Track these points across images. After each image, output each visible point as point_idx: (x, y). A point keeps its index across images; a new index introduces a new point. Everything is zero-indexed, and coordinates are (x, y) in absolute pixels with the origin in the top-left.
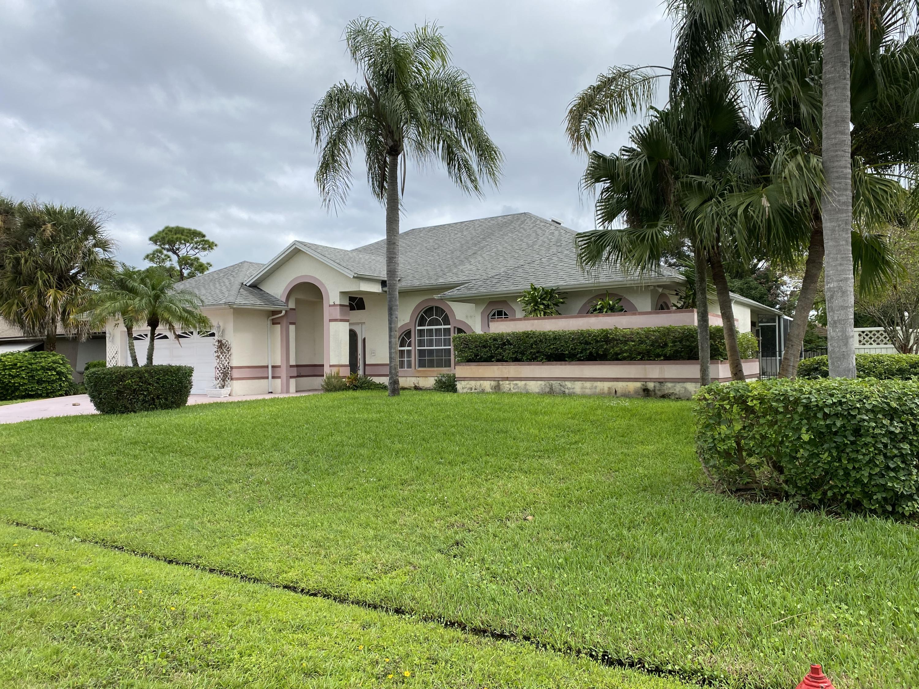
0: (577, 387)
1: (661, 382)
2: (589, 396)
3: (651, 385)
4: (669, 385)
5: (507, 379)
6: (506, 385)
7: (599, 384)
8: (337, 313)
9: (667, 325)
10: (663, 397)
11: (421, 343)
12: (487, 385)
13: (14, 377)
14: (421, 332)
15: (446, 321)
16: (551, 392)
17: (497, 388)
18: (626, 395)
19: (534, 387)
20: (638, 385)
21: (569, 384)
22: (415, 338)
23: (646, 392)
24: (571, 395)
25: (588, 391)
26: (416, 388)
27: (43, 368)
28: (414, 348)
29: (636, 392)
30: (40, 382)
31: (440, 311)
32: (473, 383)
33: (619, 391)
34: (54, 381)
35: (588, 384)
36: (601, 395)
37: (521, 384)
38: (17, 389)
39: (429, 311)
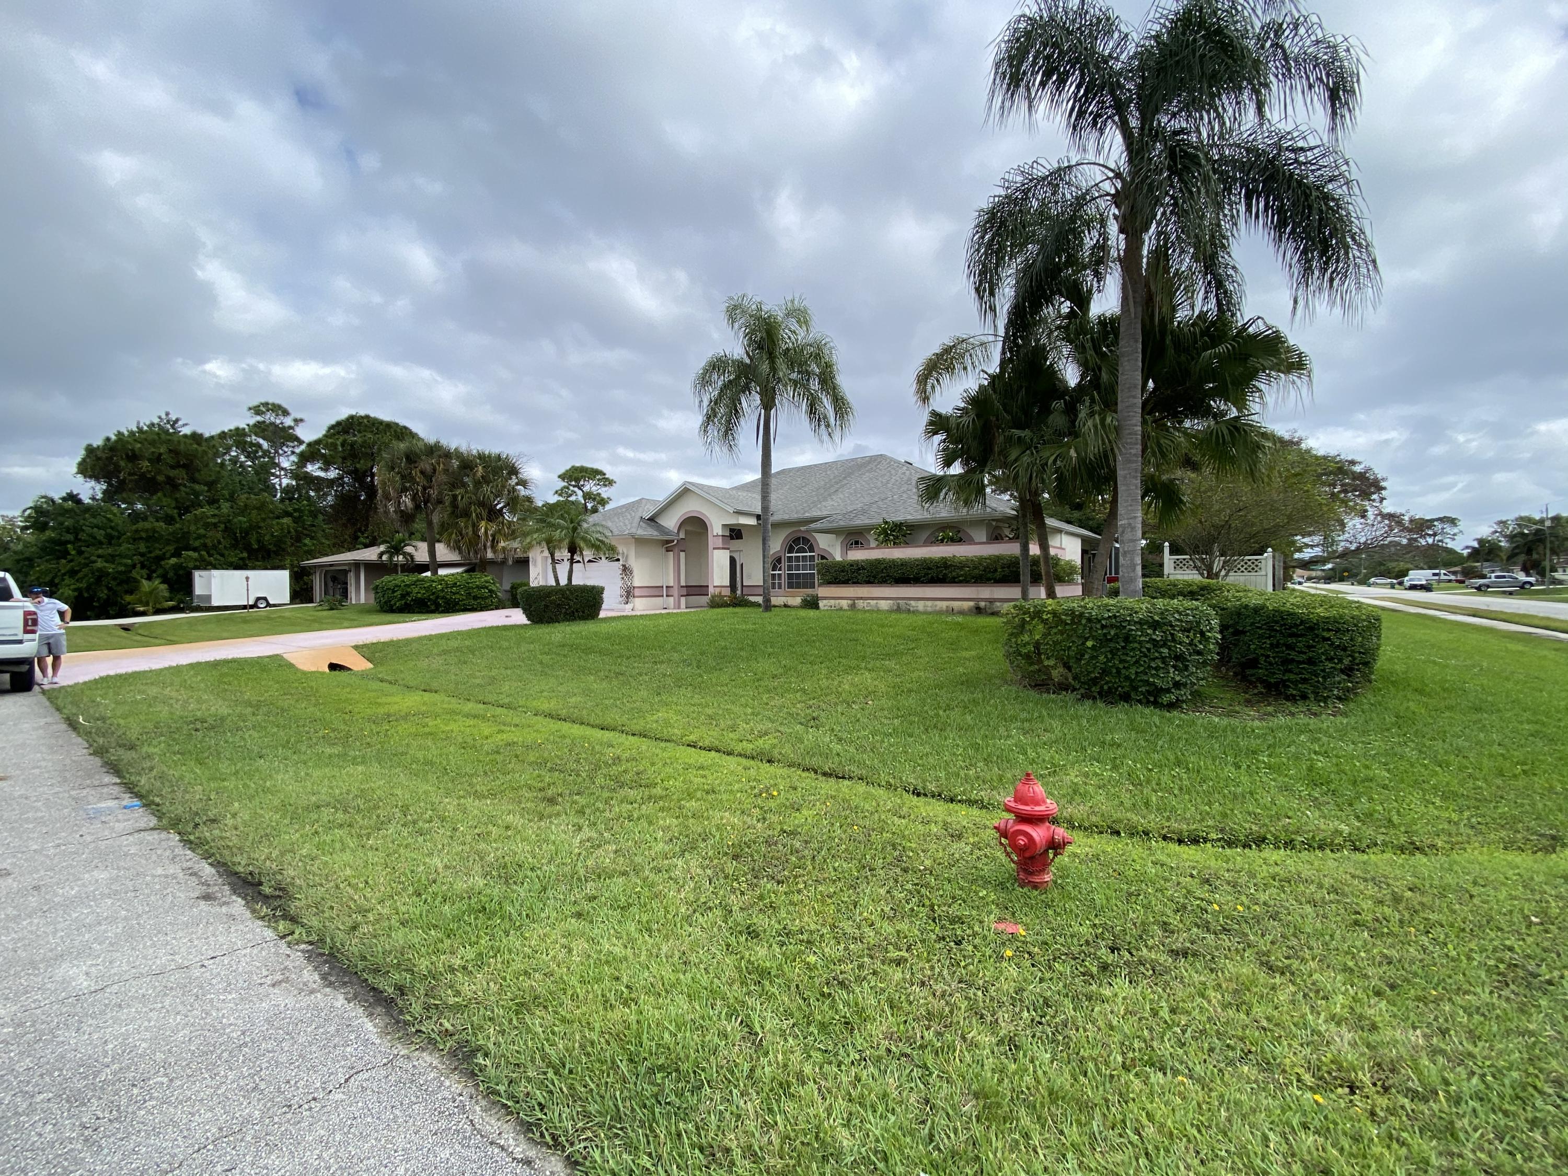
0: (920, 605)
1: (991, 601)
2: (930, 613)
3: (982, 604)
4: (998, 604)
5: (861, 598)
6: (860, 604)
7: (938, 603)
8: (720, 542)
9: (997, 553)
10: (993, 614)
11: (790, 568)
12: (845, 604)
13: (454, 594)
14: (790, 559)
15: (811, 549)
16: (898, 610)
17: (853, 606)
18: (961, 612)
19: (884, 605)
20: (972, 604)
21: (913, 603)
22: (784, 564)
23: (978, 610)
24: (916, 612)
25: (929, 609)
26: (786, 606)
27: (477, 587)
28: (783, 572)
29: (970, 610)
30: (475, 598)
31: (806, 541)
32: (832, 602)
33: (956, 609)
34: (486, 598)
35: (929, 603)
36: (940, 612)
37: (873, 602)
38: (457, 603)
39: (797, 541)
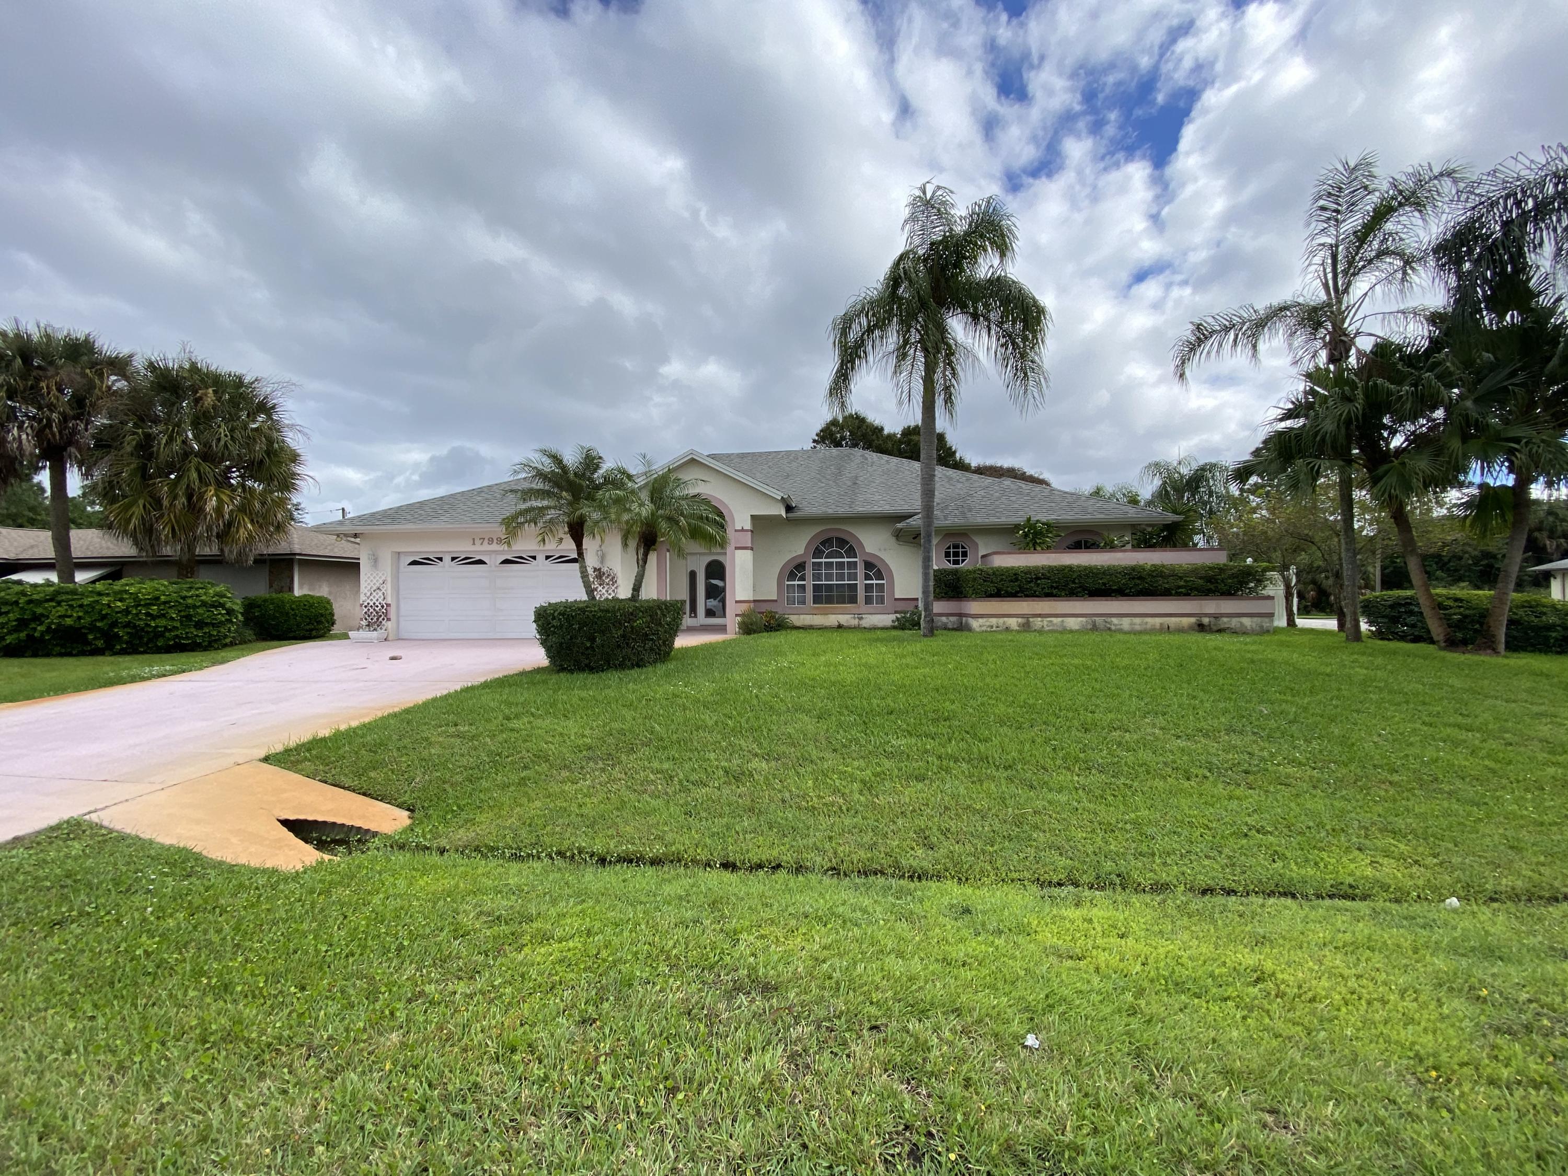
0: (1126, 623)
1: (1217, 616)
2: (1140, 632)
3: (1206, 621)
4: (1225, 620)
5: (1039, 615)
6: (1038, 623)
7: (1150, 620)
8: (747, 540)
10: (1220, 631)
11: (817, 577)
12: (1013, 623)
14: (817, 566)
16: (1095, 628)
17: (1026, 627)
18: (1180, 630)
19: (1073, 623)
20: (1193, 620)
21: (1115, 620)
22: (809, 572)
23: (1201, 628)
24: (1120, 631)
25: (1138, 628)
28: (809, 583)
29: (1191, 628)
31: (842, 542)
32: (994, 621)
33: (1172, 626)
35: (1137, 620)
36: (1152, 631)
37: (1055, 620)
39: (827, 542)
